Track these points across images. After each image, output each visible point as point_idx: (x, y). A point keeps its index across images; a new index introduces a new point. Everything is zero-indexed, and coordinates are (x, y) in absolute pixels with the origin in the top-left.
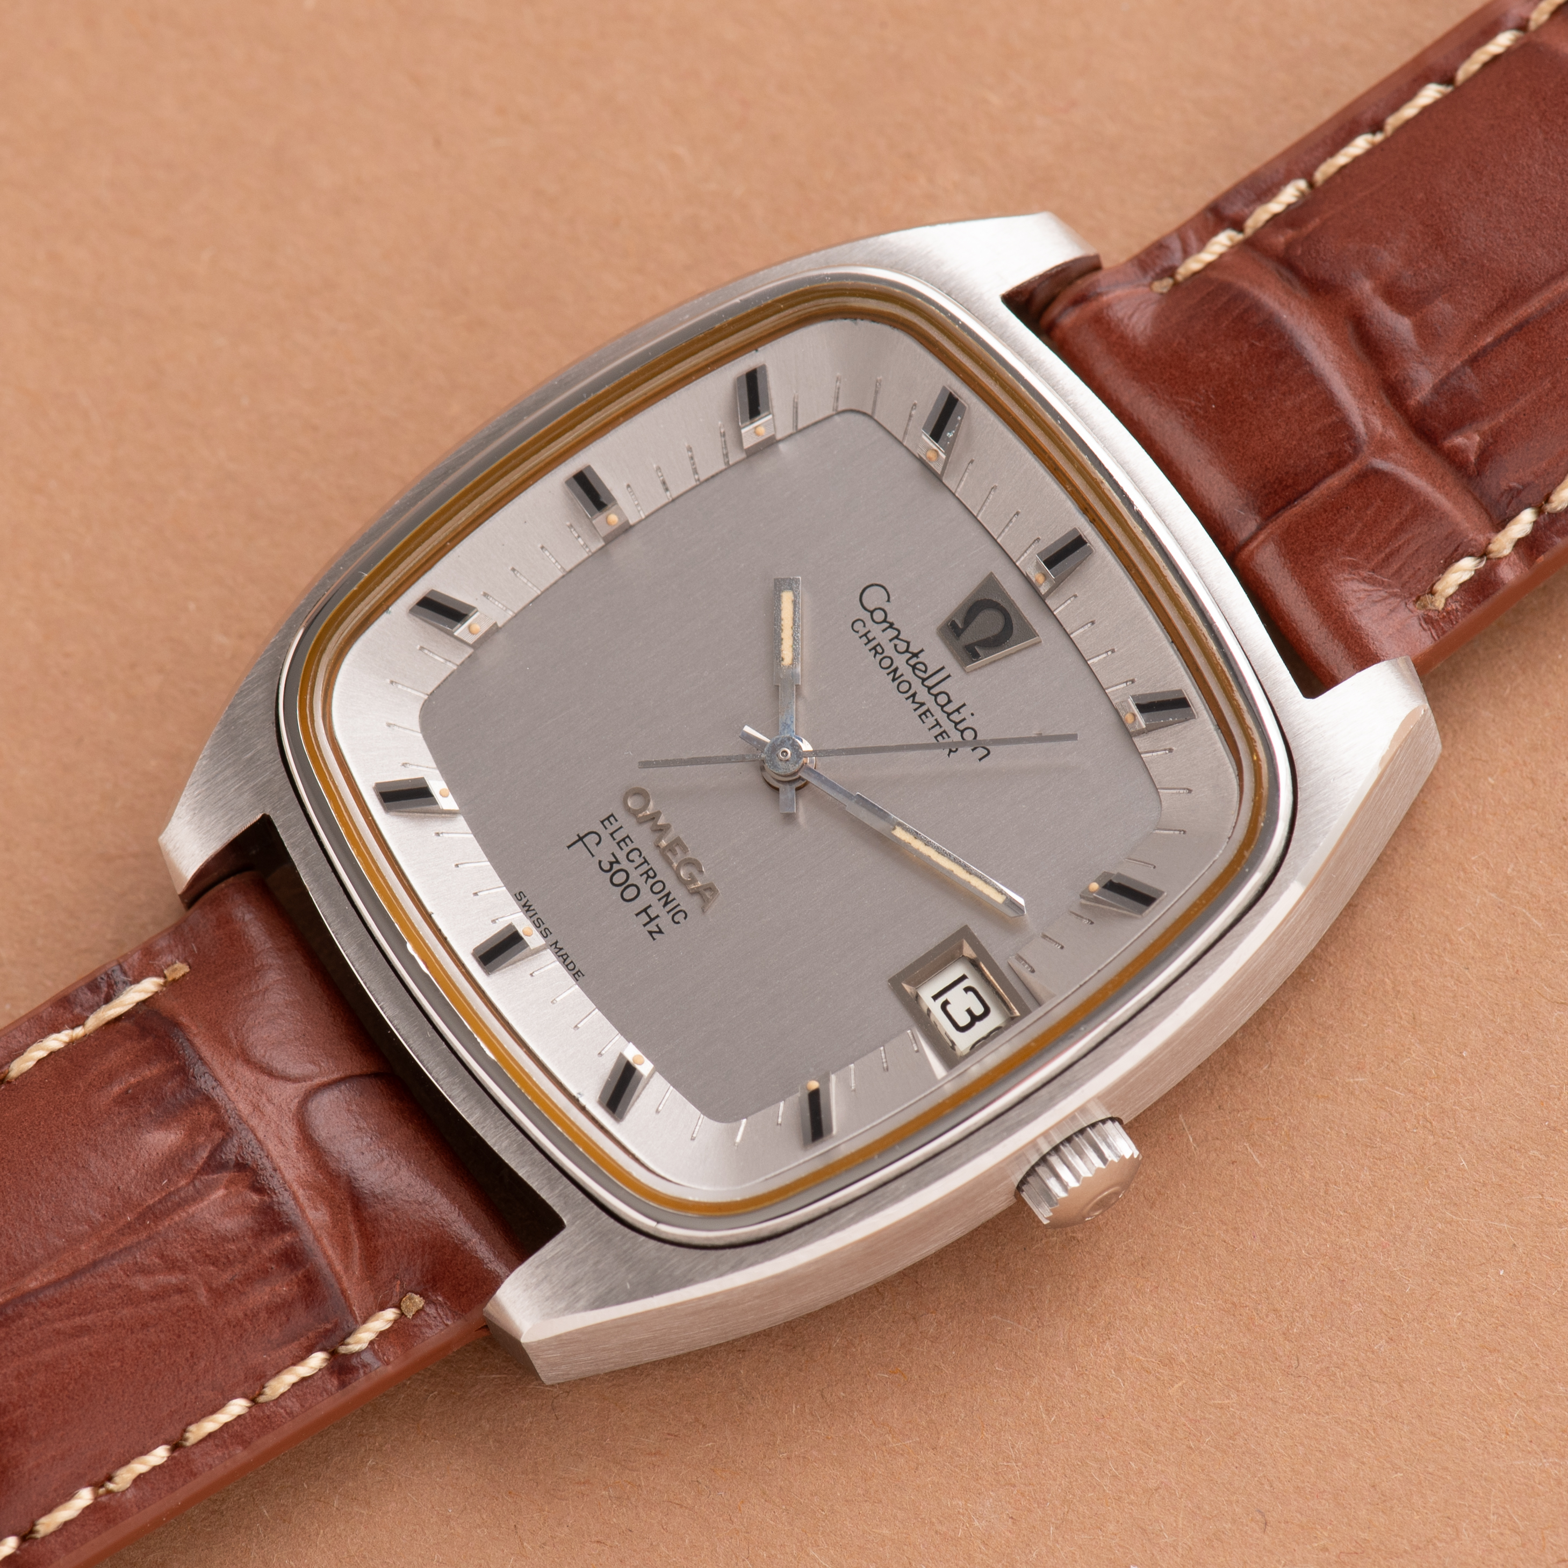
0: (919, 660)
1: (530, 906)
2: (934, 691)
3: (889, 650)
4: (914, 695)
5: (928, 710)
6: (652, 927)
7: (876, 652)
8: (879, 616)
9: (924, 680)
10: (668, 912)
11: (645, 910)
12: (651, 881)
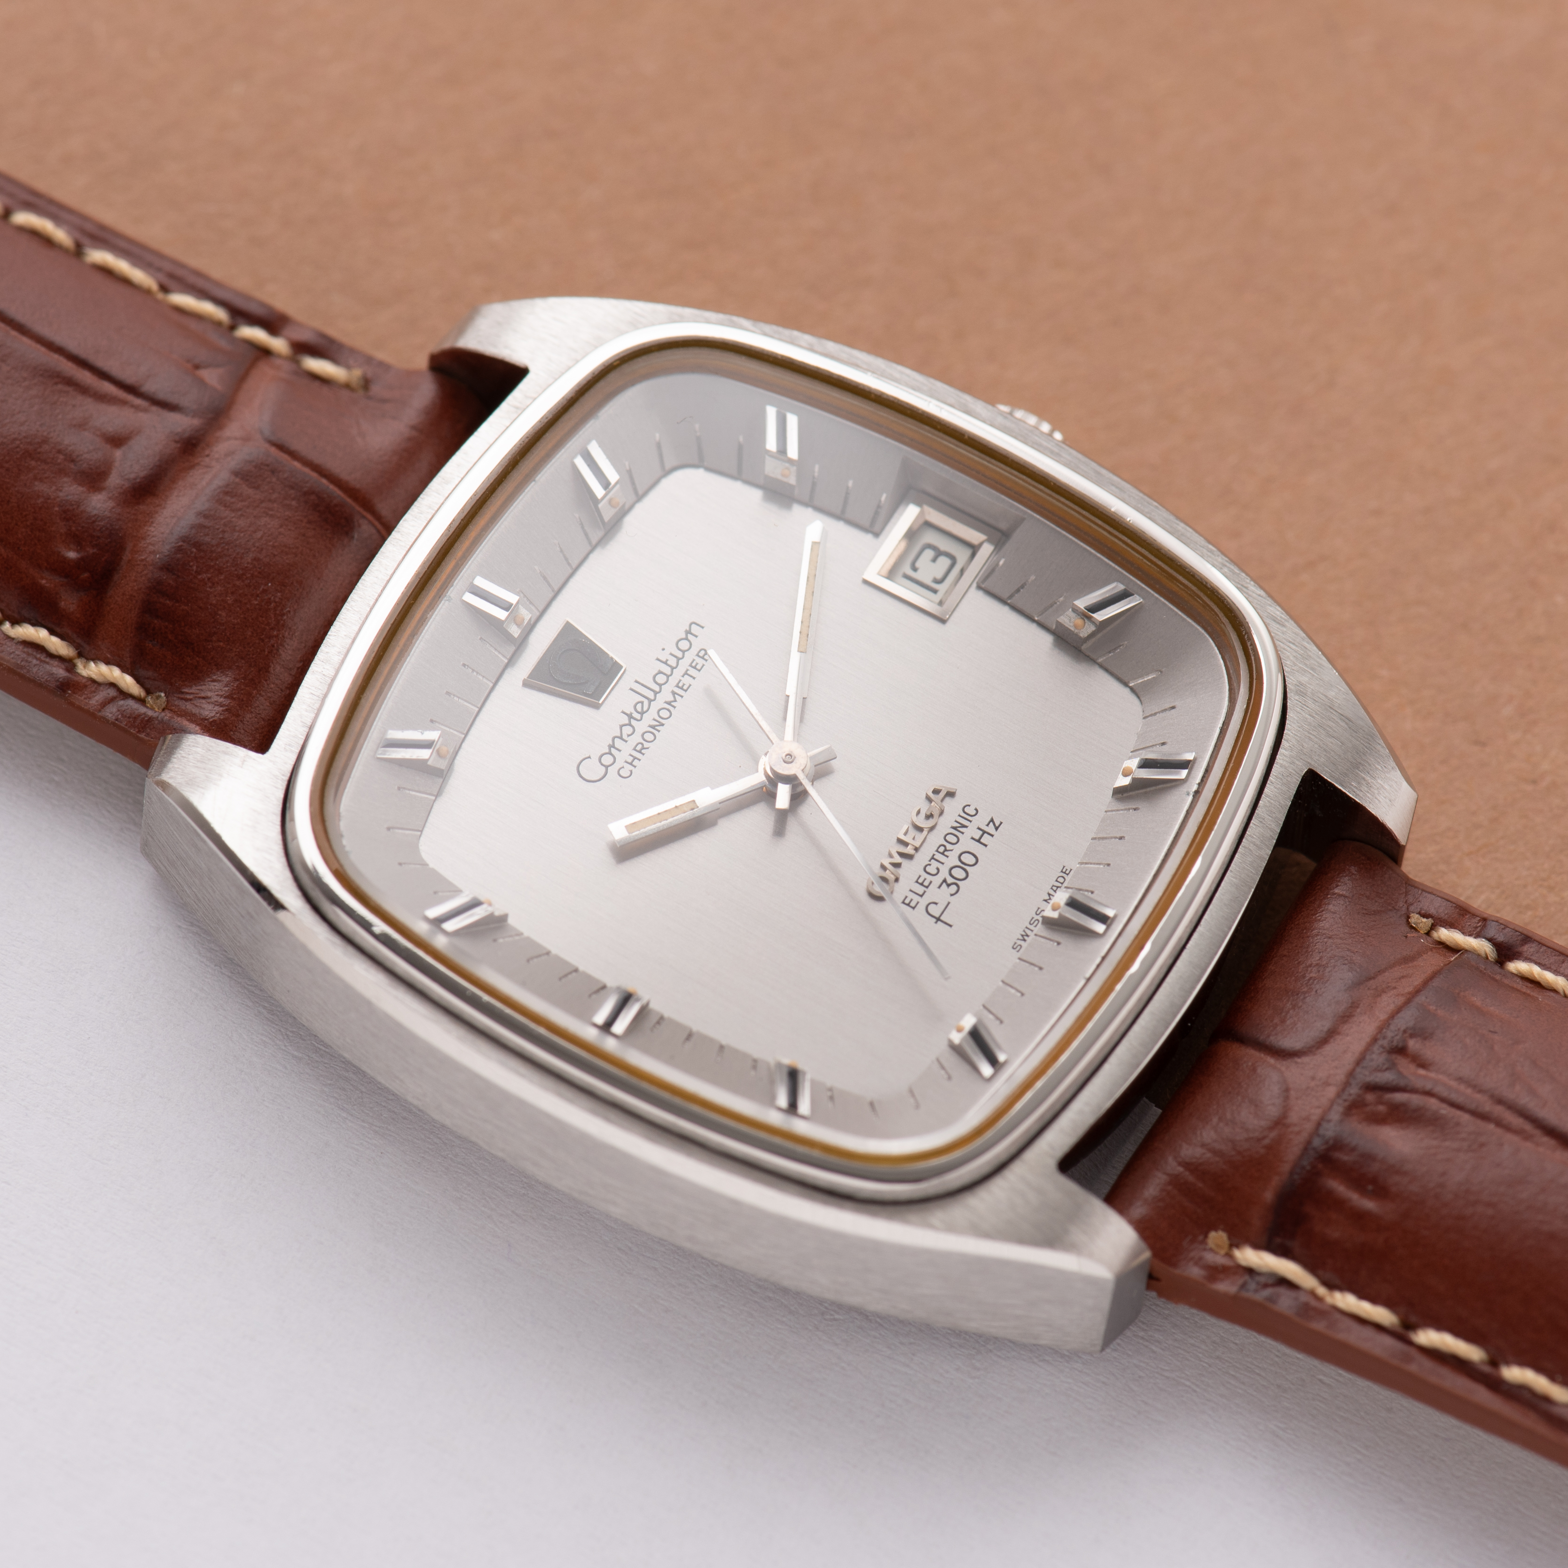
0: (633, 711)
1: (1022, 936)
2: (657, 688)
3: (636, 738)
4: (669, 703)
5: (677, 686)
6: (991, 829)
7: (643, 748)
8: (608, 760)
9: (650, 701)
10: (971, 821)
11: (979, 841)
12: (949, 847)
